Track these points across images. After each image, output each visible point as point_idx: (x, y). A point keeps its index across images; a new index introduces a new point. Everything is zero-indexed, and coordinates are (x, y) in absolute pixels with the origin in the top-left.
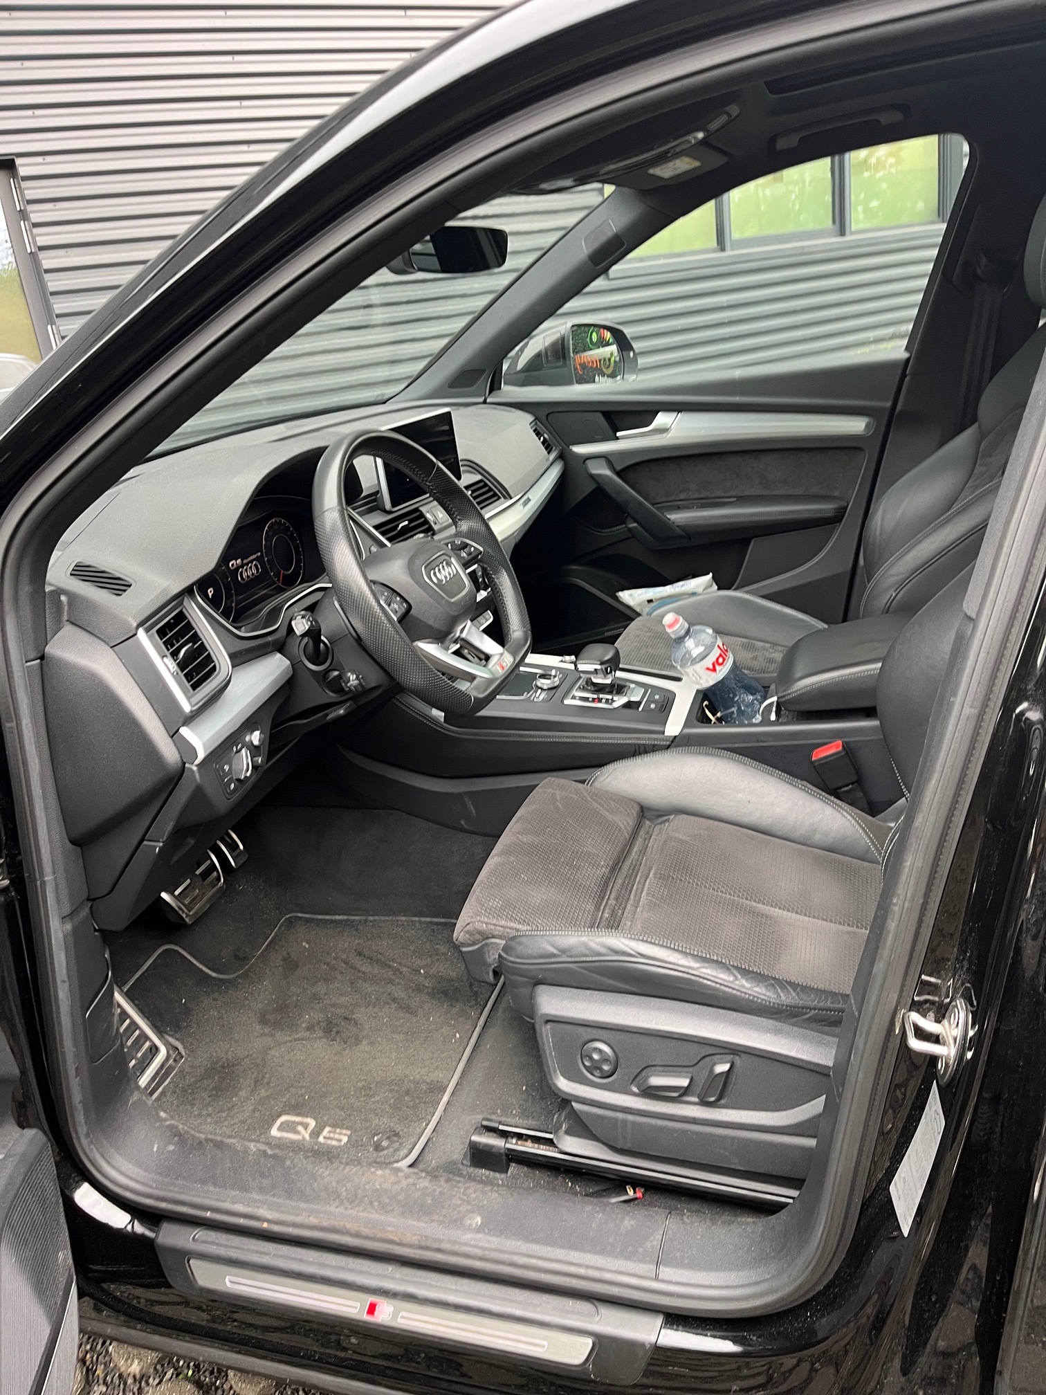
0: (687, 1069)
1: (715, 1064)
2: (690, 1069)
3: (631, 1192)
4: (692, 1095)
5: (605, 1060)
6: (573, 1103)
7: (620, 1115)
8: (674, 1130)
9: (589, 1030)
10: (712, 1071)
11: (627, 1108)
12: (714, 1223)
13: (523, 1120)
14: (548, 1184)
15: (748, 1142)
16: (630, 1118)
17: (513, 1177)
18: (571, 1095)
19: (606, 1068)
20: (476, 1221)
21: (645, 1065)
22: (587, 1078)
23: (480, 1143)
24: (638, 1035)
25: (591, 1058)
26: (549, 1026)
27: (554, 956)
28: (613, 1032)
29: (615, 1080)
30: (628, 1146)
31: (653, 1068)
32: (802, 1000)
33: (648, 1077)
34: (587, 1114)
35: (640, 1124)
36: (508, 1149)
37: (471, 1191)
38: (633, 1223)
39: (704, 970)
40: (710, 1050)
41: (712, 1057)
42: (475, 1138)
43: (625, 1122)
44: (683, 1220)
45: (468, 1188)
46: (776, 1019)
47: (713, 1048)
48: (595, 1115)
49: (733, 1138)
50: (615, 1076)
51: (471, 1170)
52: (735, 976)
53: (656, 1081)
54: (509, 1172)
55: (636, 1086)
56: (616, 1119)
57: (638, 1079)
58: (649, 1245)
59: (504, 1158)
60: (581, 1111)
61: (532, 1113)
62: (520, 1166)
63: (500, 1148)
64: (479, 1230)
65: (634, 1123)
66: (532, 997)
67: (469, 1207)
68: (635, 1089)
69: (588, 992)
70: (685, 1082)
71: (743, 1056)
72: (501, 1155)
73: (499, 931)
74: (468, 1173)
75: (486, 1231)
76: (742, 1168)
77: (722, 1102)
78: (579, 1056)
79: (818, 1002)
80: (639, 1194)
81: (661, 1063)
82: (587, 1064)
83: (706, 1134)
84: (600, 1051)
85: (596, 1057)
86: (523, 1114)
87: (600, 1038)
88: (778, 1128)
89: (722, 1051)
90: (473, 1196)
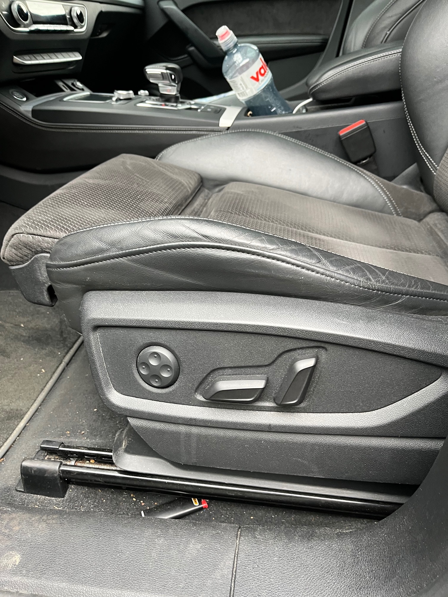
0: (261, 370)
1: (296, 360)
2: (266, 369)
3: (196, 502)
4: (267, 400)
5: (165, 366)
6: (130, 419)
7: (183, 429)
8: (245, 441)
9: (144, 332)
10: (292, 367)
11: (191, 419)
12: (291, 539)
13: (91, 439)
14: (111, 501)
15: (329, 448)
16: (195, 430)
17: (71, 500)
18: (126, 410)
19: (165, 375)
20: (14, 559)
21: (212, 369)
22: (144, 389)
23: (31, 468)
24: (204, 333)
25: (147, 365)
26: (98, 334)
27: (102, 251)
28: (173, 332)
29: (177, 388)
30: (193, 461)
31: (221, 372)
32: (393, 284)
33: (213, 384)
34: (146, 430)
35: (206, 437)
36: (63, 471)
37: (15, 522)
38: (199, 546)
39: (279, 252)
40: (290, 344)
41: (292, 353)
42: (26, 464)
43: (188, 435)
44: (255, 537)
45: (13, 519)
46: (365, 306)
47: (295, 341)
48: (154, 430)
49: (313, 445)
50: (176, 385)
51: (25, 496)
52: (318, 258)
53: (224, 385)
54: (66, 496)
55: (201, 394)
56: (179, 433)
57: (203, 386)
58: (218, 574)
59: (59, 482)
60: (138, 427)
61: (101, 432)
62: (80, 487)
63: (53, 472)
64: (17, 570)
65: (199, 437)
66: (80, 304)
67: (9, 543)
68: (200, 398)
69: (144, 293)
70: (260, 384)
71: (329, 347)
72: (55, 478)
73: (48, 243)
74: (22, 499)
75: (24, 572)
76: (322, 477)
77: (302, 405)
78: (134, 365)
79: (409, 286)
80: (204, 505)
81: (231, 365)
82: (143, 372)
83: (282, 443)
84: (158, 356)
85: (153, 362)
86: (91, 434)
87: (159, 341)
88: (366, 429)
89: (304, 344)
90: (17, 528)
